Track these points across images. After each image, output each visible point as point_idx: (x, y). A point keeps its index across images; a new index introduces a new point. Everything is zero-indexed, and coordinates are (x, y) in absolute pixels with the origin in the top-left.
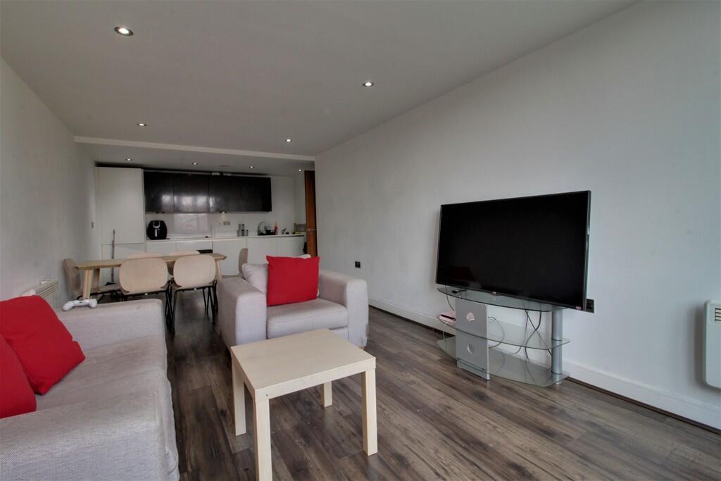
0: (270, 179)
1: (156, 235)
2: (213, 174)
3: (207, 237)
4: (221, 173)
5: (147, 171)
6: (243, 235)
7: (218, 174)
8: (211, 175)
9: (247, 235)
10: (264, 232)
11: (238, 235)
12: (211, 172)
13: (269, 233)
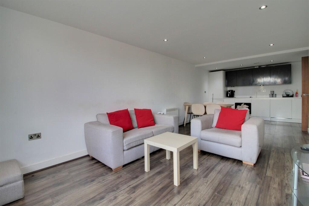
0: (291, 64)
1: (229, 96)
2: (255, 67)
3: (251, 97)
4: (259, 66)
5: (226, 71)
6: (273, 97)
7: (258, 67)
8: (254, 68)
9: (276, 97)
10: (286, 96)
11: (270, 97)
12: (254, 67)
13: (288, 96)
